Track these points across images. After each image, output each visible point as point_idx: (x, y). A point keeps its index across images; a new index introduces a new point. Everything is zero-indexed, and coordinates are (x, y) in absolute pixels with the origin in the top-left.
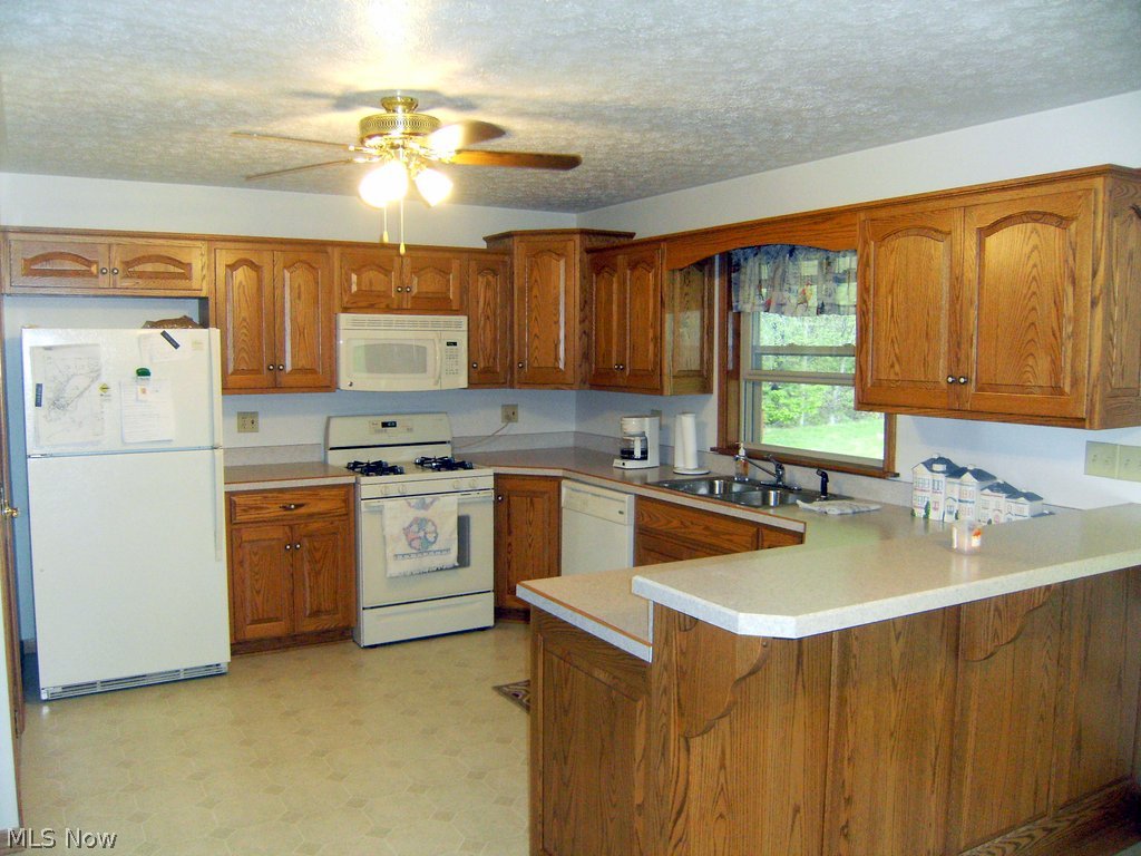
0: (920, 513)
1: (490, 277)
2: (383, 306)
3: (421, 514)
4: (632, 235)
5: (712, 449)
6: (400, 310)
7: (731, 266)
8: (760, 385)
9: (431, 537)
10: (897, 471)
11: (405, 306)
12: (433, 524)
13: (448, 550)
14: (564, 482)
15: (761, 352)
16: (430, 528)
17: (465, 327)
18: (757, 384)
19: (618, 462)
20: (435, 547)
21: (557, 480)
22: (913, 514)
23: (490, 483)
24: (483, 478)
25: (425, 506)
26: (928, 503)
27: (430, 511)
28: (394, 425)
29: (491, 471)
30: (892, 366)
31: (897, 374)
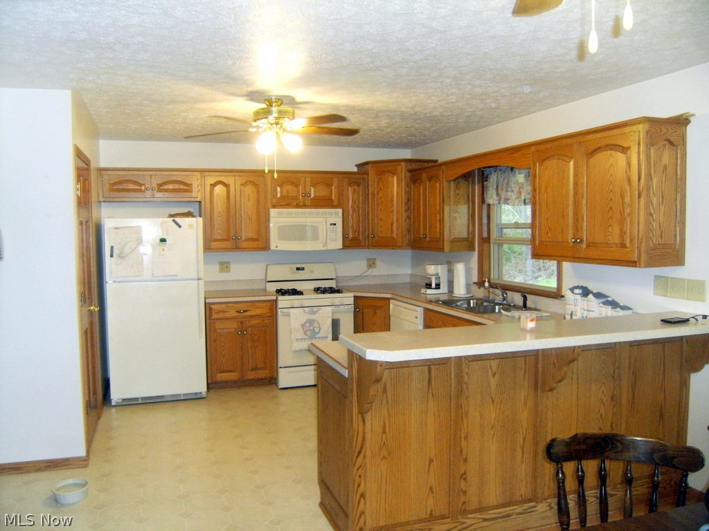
0: (568, 317)
1: (356, 187)
2: (295, 204)
3: (312, 317)
4: (436, 161)
5: (474, 283)
6: (305, 206)
7: (484, 178)
8: (502, 246)
9: (317, 330)
10: (563, 294)
11: (307, 204)
12: (318, 323)
13: (326, 337)
14: (391, 301)
15: (502, 227)
16: (316, 325)
17: (341, 215)
18: (500, 245)
19: (423, 290)
20: (319, 335)
21: (388, 299)
22: (565, 318)
23: (351, 301)
24: (348, 298)
25: (313, 313)
26: (572, 312)
27: (317, 315)
28: (303, 269)
29: (352, 295)
30: (547, 233)
31: (549, 238)
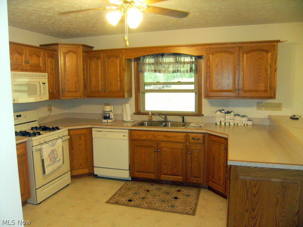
0: (218, 124)
1: (51, 59)
2: (21, 69)
3: (53, 148)
4: (93, 47)
5: (134, 113)
6: (26, 70)
7: (137, 59)
8: (145, 94)
9: (56, 157)
10: (203, 114)
11: (28, 69)
12: (56, 151)
13: (60, 160)
14: (93, 129)
15: (145, 84)
16: (55, 153)
17: (47, 77)
19: (104, 121)
20: (57, 160)
22: (216, 124)
25: (53, 145)
26: (221, 121)
27: (55, 146)
28: (20, 116)
29: (67, 129)
30: (218, 86)
31: (219, 89)
